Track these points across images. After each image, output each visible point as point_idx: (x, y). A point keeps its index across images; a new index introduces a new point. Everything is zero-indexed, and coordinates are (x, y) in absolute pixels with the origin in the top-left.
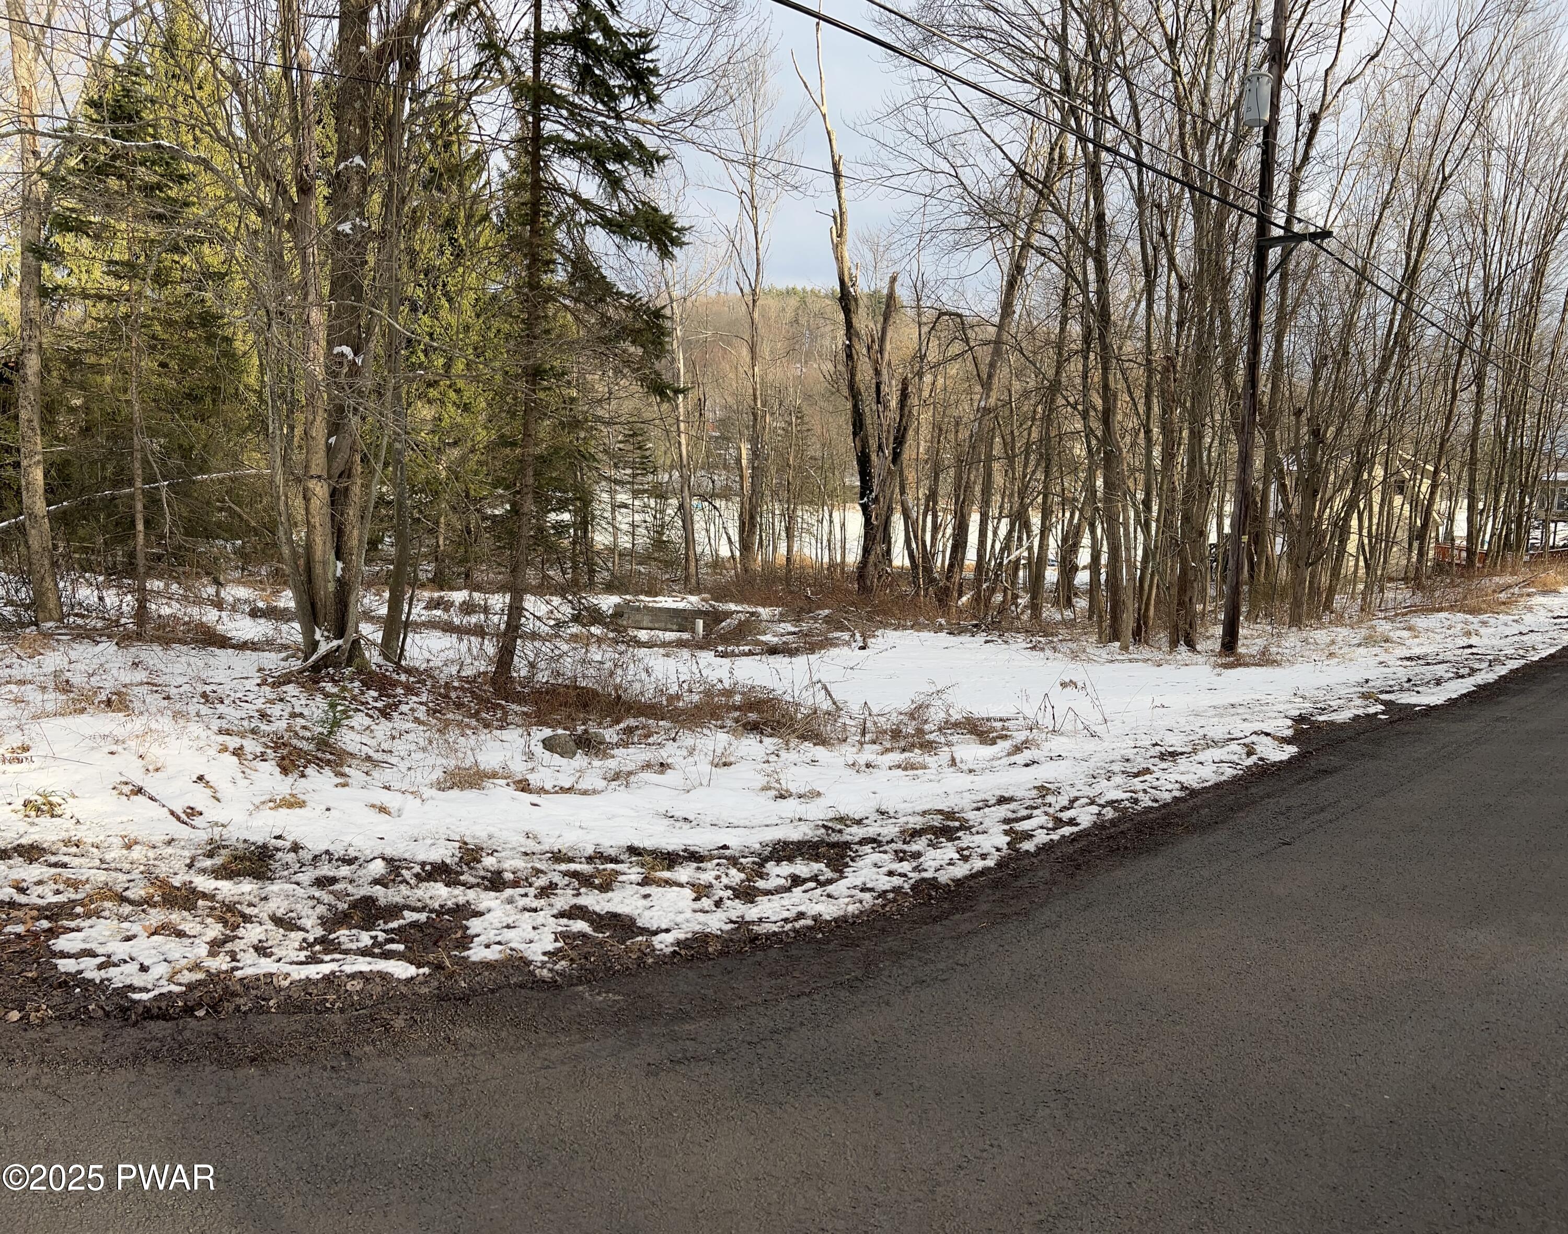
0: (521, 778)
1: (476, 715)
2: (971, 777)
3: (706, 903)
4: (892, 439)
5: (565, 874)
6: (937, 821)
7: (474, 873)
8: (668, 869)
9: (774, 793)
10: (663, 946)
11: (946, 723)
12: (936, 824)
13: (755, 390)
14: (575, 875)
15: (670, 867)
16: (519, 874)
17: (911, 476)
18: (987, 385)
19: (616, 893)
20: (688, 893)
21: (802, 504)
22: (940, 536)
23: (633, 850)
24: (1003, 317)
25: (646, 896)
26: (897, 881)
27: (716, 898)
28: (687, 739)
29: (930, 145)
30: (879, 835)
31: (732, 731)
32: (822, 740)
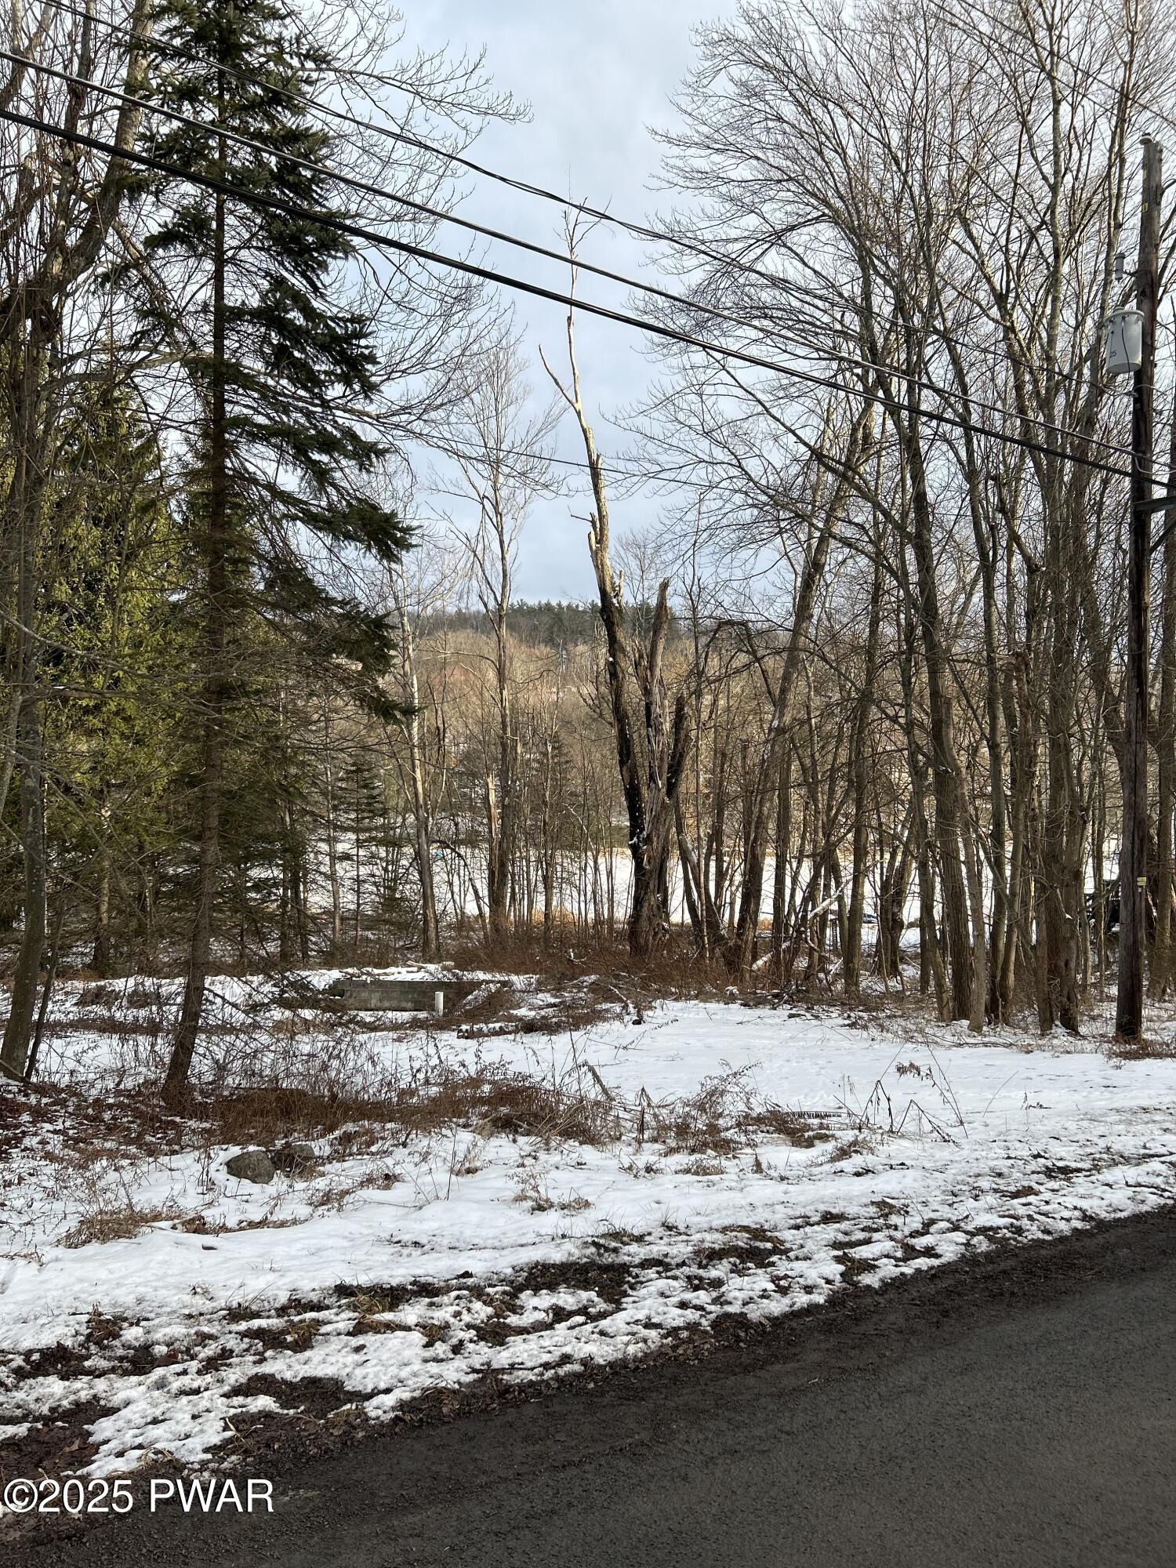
0: (192, 1215)
1: (138, 1141)
2: (783, 1186)
3: (440, 1348)
4: (666, 766)
5: (243, 1335)
6: (742, 1240)
7: (108, 1353)
8: (391, 1309)
9: (530, 1203)
10: (380, 1412)
11: (747, 1116)
12: (740, 1244)
13: (503, 716)
14: (259, 1334)
15: (392, 1307)
16: (177, 1345)
17: (689, 811)
18: (780, 703)
19: (316, 1350)
20: (417, 1338)
21: (562, 848)
22: (727, 883)
23: (342, 1290)
24: (797, 624)
25: (358, 1349)
26: (691, 1315)
27: (455, 1341)
28: (421, 1142)
30: (666, 1256)
31: (478, 1130)
32: (590, 1138)
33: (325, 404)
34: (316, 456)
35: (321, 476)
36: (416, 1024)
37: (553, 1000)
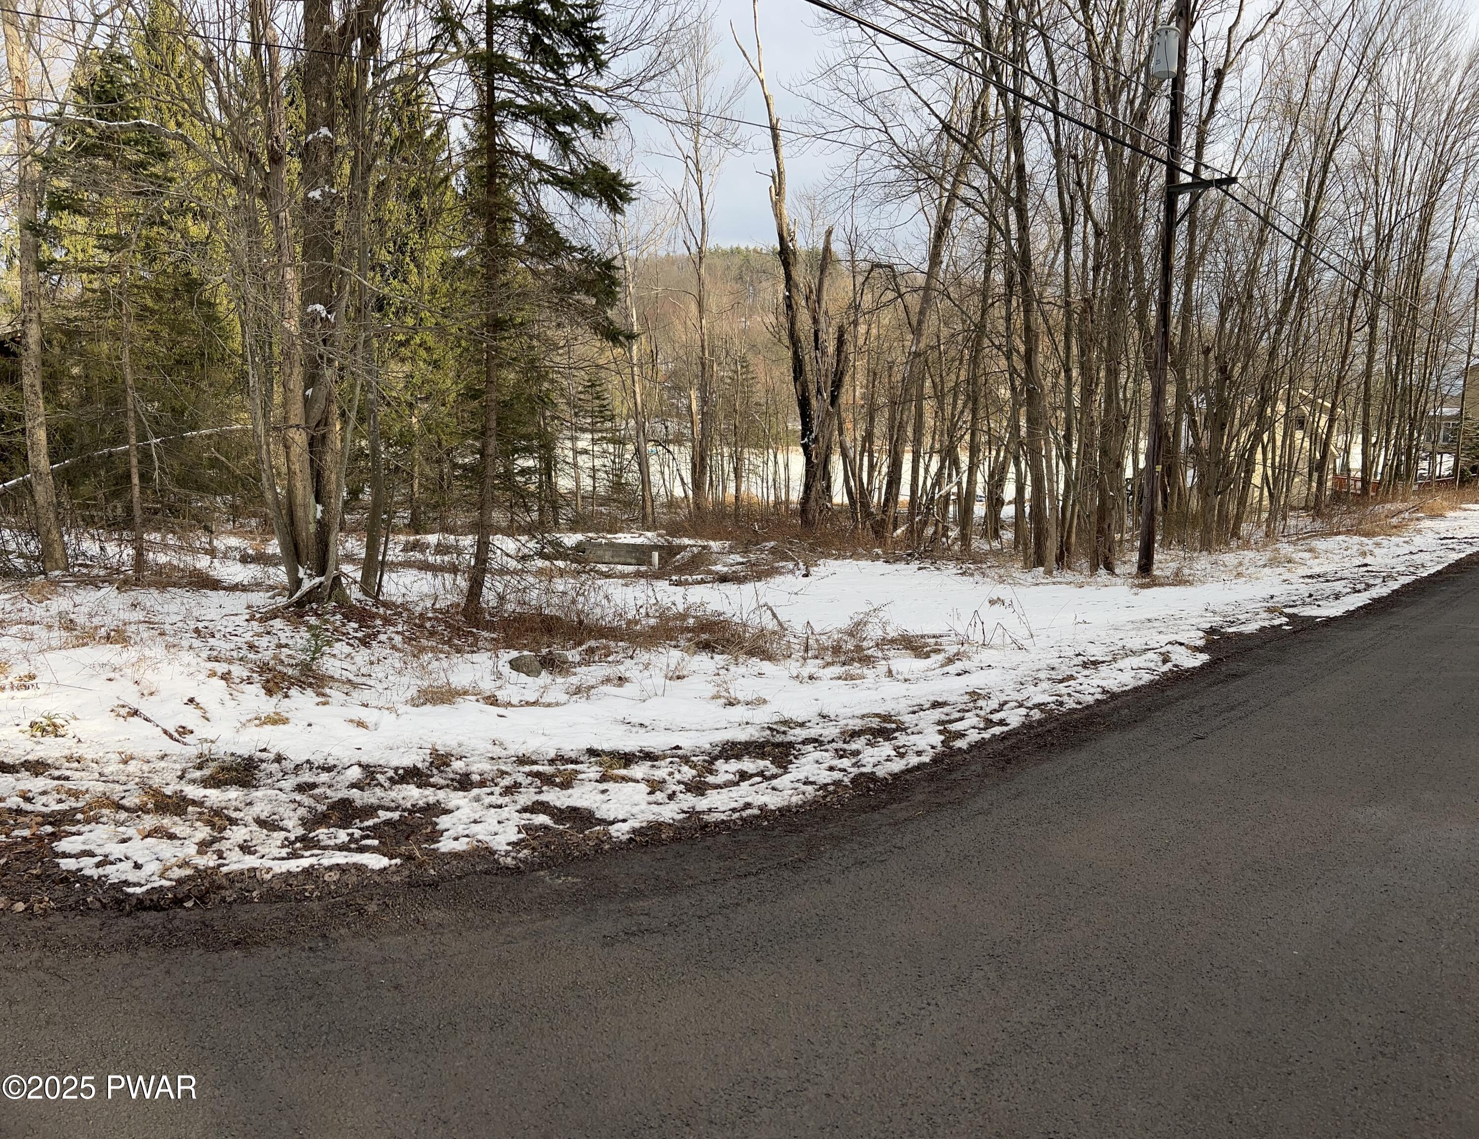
0: (489, 694)
1: (449, 642)
2: (906, 685)
3: (659, 796)
4: (830, 382)
5: (528, 774)
6: (875, 723)
7: (444, 775)
8: (625, 768)
9: (723, 701)
10: (619, 834)
11: (883, 639)
12: (874, 726)
13: (703, 341)
14: (537, 775)
15: (626, 766)
16: (486, 776)
17: (848, 416)
18: (917, 331)
19: (575, 790)
20: (644, 788)
21: (749, 446)
22: (876, 473)
23: (592, 752)
24: (931, 267)
25: (604, 792)
26: (837, 775)
27: (670, 792)
28: (643, 656)
29: (861, 102)
30: (821, 736)
31: (686, 650)
32: (768, 656)
33: (567, 83)
34: (561, 128)
35: (565, 144)
36: (638, 575)
37: (741, 560)
